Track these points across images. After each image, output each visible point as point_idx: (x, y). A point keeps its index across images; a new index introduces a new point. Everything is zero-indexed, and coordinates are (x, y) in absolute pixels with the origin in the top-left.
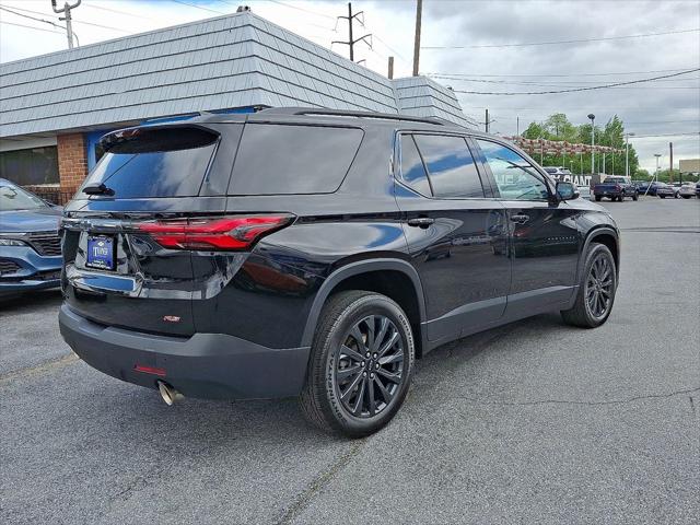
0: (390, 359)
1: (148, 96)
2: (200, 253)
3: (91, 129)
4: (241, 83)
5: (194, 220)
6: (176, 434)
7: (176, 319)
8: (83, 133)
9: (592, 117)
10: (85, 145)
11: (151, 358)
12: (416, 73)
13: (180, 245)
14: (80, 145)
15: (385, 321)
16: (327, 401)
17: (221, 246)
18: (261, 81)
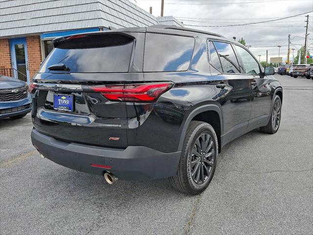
0: (210, 154)
1: (43, 21)
2: (128, 104)
3: (14, 37)
4: (92, 15)
5: (127, 86)
6: (102, 196)
7: (118, 139)
8: (8, 39)
9: (234, 38)
10: (9, 45)
11: (102, 160)
12: (162, 15)
13: (120, 99)
14: (6, 45)
15: (209, 136)
16: (187, 178)
17: (143, 100)
18: (103, 15)
